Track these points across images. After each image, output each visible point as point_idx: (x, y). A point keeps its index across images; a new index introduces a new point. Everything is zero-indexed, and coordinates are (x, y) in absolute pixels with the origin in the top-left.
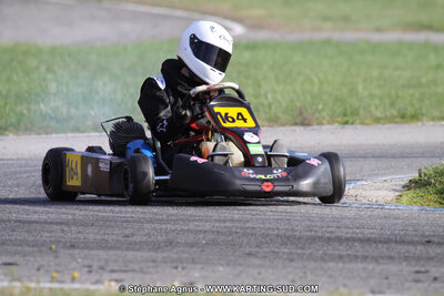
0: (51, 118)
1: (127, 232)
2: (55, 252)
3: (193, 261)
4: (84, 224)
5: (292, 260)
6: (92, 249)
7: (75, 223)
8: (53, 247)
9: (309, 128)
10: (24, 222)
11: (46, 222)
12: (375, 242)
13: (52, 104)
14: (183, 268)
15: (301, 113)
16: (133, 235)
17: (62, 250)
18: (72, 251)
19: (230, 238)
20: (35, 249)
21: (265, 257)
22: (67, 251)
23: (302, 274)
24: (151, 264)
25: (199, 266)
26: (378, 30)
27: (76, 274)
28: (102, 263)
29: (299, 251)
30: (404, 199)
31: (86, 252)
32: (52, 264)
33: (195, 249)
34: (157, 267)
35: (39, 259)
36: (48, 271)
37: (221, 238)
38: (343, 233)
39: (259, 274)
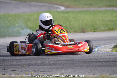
0: (17, 33)
1: (42, 61)
2: (25, 67)
3: (62, 68)
4: (31, 60)
5: (87, 67)
6: (34, 66)
7: (29, 59)
8: (24, 66)
9: (85, 33)
10: (15, 60)
11: (21, 60)
12: (109, 62)
13: (17, 29)
14: (59, 70)
15: (83, 29)
16: (44, 62)
17: (27, 67)
18: (29, 67)
19: (70, 62)
20: (19, 66)
21: (80, 67)
22: (28, 67)
23: (91, 71)
24: (51, 69)
25: (63, 69)
26: (100, 7)
27: (32, 72)
28: (38, 70)
29: (89, 65)
30: (113, 51)
31: (33, 67)
32: (25, 70)
33: (61, 65)
34: (52, 70)
35: (21, 69)
36: (24, 72)
37: (68, 62)
38: (99, 60)
39: (80, 71)
